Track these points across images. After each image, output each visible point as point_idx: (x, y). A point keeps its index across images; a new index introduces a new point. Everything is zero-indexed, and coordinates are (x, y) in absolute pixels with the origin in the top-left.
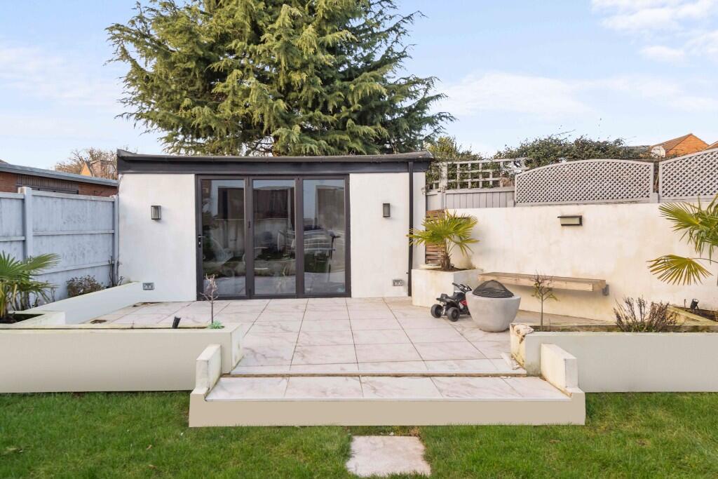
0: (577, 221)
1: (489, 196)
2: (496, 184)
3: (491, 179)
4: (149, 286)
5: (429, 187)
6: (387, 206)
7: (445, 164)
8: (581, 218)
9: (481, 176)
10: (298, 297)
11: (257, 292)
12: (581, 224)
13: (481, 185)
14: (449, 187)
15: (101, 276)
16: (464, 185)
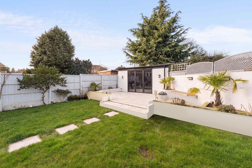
0: (191, 79)
1: (181, 72)
2: (183, 70)
3: (182, 69)
4: (121, 89)
5: (169, 71)
6: (160, 75)
7: (172, 65)
8: (192, 78)
9: (180, 68)
10: (143, 93)
11: (137, 91)
12: (192, 79)
13: (179, 70)
14: (173, 71)
15: (115, 86)
16: (176, 70)
